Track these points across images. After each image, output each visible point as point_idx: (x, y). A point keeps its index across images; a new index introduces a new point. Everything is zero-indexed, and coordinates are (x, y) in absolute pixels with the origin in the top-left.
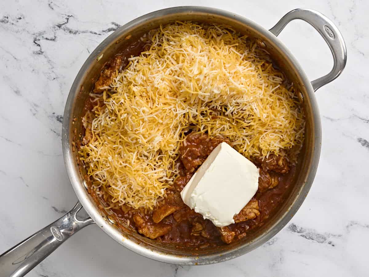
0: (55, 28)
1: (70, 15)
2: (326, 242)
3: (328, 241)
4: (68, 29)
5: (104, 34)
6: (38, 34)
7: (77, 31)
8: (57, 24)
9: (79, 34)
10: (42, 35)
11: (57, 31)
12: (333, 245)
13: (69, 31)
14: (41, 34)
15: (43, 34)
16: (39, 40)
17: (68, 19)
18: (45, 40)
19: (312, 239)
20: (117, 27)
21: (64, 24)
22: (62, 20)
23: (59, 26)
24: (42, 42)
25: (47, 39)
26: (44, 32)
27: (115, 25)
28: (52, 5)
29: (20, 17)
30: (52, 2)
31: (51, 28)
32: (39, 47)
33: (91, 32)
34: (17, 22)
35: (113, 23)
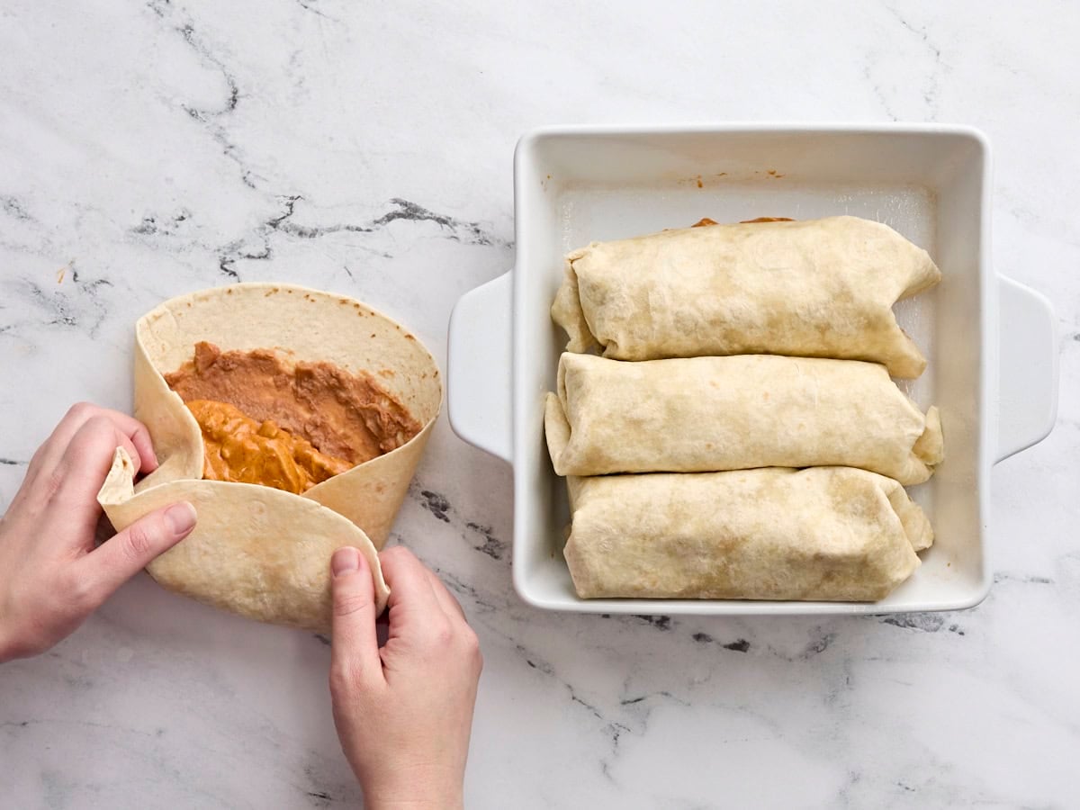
0: (264, 229)
1: (296, 196)
2: (944, 629)
3: (947, 626)
4: (295, 229)
5: (377, 229)
6: (229, 248)
7: (317, 230)
8: (268, 221)
9: (322, 235)
10: (239, 250)
11: (270, 236)
12: (962, 634)
13: (297, 233)
14: (235, 247)
15: (240, 247)
16: (232, 261)
17: (291, 205)
18: (247, 260)
19: (913, 626)
20: (405, 208)
21: (284, 218)
22: (278, 210)
23: (274, 224)
24: (240, 265)
25: (249, 256)
26: (242, 241)
27: (401, 204)
28: (250, 177)
29: (180, 214)
30: (249, 172)
31: (255, 231)
32: (236, 278)
33: (348, 228)
34: (177, 226)
35: (395, 201)
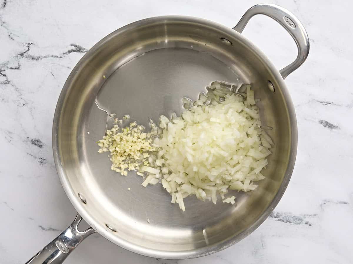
0: (18, 57)
1: (31, 43)
2: (303, 223)
3: (304, 222)
4: (30, 56)
5: (64, 56)
6: (3, 64)
7: (39, 57)
8: (19, 53)
9: (41, 59)
10: (7, 66)
11: (20, 60)
12: (310, 225)
13: (31, 58)
14: (5, 64)
15: (7, 64)
16: (4, 70)
17: (29, 47)
18: (10, 70)
19: (290, 222)
20: (76, 48)
21: (26, 52)
22: (24, 49)
23: (22, 55)
24: (8, 72)
25: (11, 68)
26: (8, 62)
27: (75, 46)
28: (12, 35)
32: (6, 77)
33: (52, 56)
35: (72, 45)
